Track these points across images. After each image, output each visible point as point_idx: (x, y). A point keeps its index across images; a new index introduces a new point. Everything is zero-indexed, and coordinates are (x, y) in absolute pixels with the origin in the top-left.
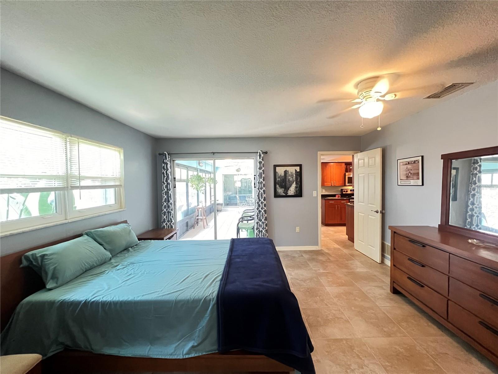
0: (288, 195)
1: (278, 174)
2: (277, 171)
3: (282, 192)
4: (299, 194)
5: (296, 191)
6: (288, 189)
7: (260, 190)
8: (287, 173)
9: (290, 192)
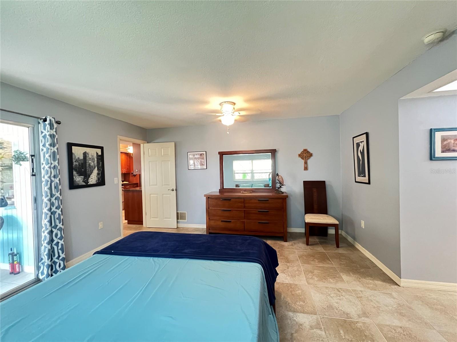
0: (89, 184)
1: (75, 157)
2: (73, 152)
3: (82, 181)
4: (101, 182)
5: (99, 179)
6: (89, 176)
7: (53, 179)
8: (87, 156)
9: (91, 180)
